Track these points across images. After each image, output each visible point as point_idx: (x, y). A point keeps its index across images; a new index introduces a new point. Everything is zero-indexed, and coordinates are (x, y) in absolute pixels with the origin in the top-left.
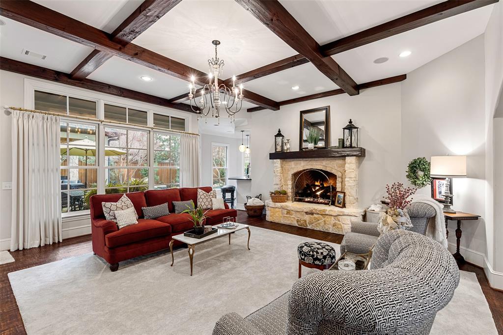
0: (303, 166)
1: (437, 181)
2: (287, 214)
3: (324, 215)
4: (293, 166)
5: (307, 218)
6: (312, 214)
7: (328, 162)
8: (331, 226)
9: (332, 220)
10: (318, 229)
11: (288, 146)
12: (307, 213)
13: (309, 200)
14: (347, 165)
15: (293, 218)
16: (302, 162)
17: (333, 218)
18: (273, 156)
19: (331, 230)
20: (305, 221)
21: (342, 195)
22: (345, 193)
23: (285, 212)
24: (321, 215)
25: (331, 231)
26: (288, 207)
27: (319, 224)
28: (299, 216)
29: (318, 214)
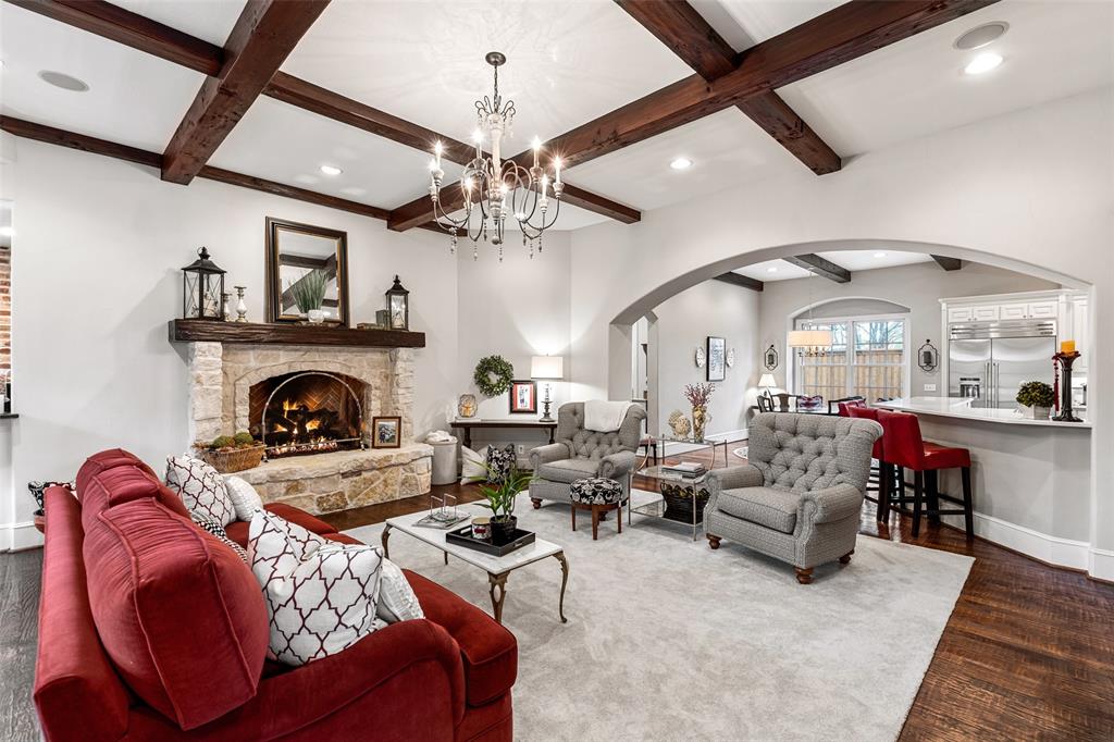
0: (290, 364)
1: (519, 386)
2: (287, 493)
3: (384, 467)
4: (253, 364)
5: (345, 486)
6: (358, 473)
7: (350, 356)
8: (397, 487)
9: (401, 474)
10: (371, 502)
11: (242, 306)
12: (345, 475)
13: (284, 450)
14: (400, 364)
15: (305, 497)
16: (281, 353)
17: (401, 468)
18: (183, 332)
19: (397, 494)
20: (341, 494)
21: (392, 424)
22: (400, 418)
23: (282, 488)
24: (378, 469)
25: (398, 497)
26: (291, 473)
27: (372, 490)
28: (324, 487)
29: (374, 469)
